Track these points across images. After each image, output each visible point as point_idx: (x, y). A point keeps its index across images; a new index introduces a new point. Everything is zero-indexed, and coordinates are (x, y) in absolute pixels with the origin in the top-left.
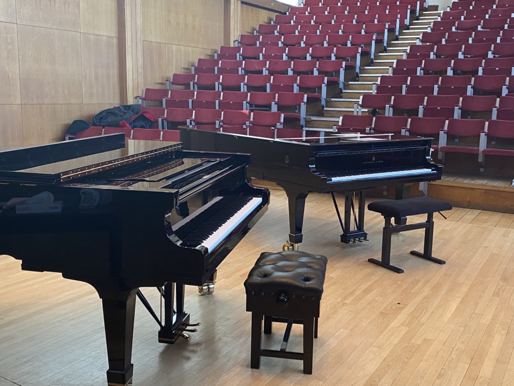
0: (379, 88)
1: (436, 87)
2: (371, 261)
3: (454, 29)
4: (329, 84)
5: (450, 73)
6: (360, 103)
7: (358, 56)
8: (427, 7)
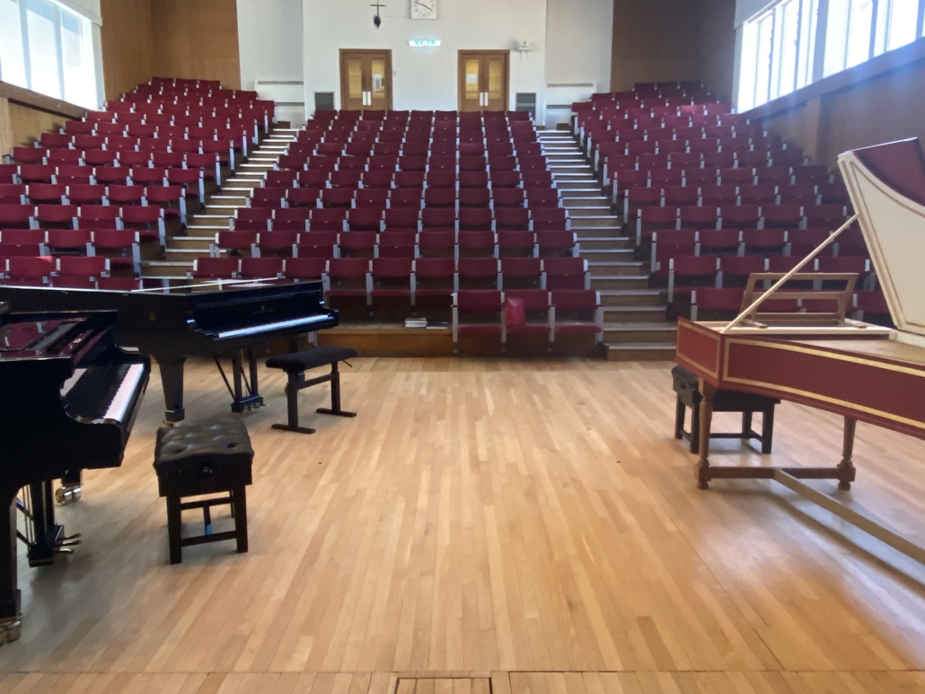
0: (238, 223)
1: (307, 221)
2: (276, 427)
3: (315, 153)
4: (168, 218)
5: (320, 205)
6: (217, 242)
7: (201, 182)
8: (276, 122)
